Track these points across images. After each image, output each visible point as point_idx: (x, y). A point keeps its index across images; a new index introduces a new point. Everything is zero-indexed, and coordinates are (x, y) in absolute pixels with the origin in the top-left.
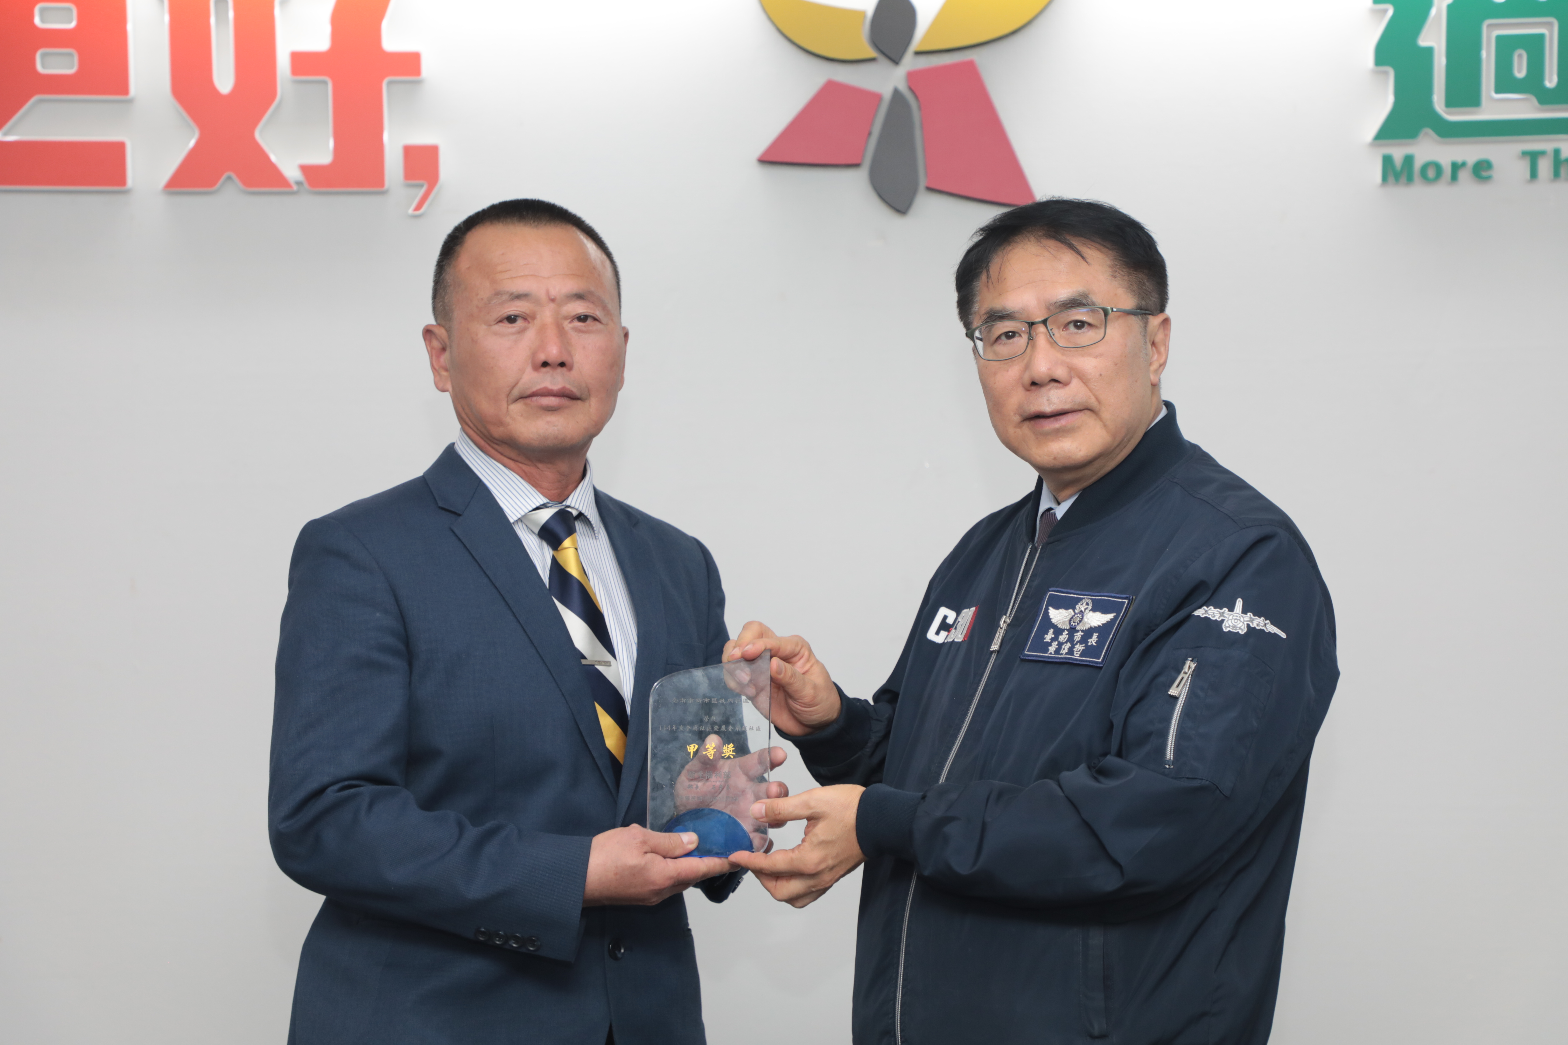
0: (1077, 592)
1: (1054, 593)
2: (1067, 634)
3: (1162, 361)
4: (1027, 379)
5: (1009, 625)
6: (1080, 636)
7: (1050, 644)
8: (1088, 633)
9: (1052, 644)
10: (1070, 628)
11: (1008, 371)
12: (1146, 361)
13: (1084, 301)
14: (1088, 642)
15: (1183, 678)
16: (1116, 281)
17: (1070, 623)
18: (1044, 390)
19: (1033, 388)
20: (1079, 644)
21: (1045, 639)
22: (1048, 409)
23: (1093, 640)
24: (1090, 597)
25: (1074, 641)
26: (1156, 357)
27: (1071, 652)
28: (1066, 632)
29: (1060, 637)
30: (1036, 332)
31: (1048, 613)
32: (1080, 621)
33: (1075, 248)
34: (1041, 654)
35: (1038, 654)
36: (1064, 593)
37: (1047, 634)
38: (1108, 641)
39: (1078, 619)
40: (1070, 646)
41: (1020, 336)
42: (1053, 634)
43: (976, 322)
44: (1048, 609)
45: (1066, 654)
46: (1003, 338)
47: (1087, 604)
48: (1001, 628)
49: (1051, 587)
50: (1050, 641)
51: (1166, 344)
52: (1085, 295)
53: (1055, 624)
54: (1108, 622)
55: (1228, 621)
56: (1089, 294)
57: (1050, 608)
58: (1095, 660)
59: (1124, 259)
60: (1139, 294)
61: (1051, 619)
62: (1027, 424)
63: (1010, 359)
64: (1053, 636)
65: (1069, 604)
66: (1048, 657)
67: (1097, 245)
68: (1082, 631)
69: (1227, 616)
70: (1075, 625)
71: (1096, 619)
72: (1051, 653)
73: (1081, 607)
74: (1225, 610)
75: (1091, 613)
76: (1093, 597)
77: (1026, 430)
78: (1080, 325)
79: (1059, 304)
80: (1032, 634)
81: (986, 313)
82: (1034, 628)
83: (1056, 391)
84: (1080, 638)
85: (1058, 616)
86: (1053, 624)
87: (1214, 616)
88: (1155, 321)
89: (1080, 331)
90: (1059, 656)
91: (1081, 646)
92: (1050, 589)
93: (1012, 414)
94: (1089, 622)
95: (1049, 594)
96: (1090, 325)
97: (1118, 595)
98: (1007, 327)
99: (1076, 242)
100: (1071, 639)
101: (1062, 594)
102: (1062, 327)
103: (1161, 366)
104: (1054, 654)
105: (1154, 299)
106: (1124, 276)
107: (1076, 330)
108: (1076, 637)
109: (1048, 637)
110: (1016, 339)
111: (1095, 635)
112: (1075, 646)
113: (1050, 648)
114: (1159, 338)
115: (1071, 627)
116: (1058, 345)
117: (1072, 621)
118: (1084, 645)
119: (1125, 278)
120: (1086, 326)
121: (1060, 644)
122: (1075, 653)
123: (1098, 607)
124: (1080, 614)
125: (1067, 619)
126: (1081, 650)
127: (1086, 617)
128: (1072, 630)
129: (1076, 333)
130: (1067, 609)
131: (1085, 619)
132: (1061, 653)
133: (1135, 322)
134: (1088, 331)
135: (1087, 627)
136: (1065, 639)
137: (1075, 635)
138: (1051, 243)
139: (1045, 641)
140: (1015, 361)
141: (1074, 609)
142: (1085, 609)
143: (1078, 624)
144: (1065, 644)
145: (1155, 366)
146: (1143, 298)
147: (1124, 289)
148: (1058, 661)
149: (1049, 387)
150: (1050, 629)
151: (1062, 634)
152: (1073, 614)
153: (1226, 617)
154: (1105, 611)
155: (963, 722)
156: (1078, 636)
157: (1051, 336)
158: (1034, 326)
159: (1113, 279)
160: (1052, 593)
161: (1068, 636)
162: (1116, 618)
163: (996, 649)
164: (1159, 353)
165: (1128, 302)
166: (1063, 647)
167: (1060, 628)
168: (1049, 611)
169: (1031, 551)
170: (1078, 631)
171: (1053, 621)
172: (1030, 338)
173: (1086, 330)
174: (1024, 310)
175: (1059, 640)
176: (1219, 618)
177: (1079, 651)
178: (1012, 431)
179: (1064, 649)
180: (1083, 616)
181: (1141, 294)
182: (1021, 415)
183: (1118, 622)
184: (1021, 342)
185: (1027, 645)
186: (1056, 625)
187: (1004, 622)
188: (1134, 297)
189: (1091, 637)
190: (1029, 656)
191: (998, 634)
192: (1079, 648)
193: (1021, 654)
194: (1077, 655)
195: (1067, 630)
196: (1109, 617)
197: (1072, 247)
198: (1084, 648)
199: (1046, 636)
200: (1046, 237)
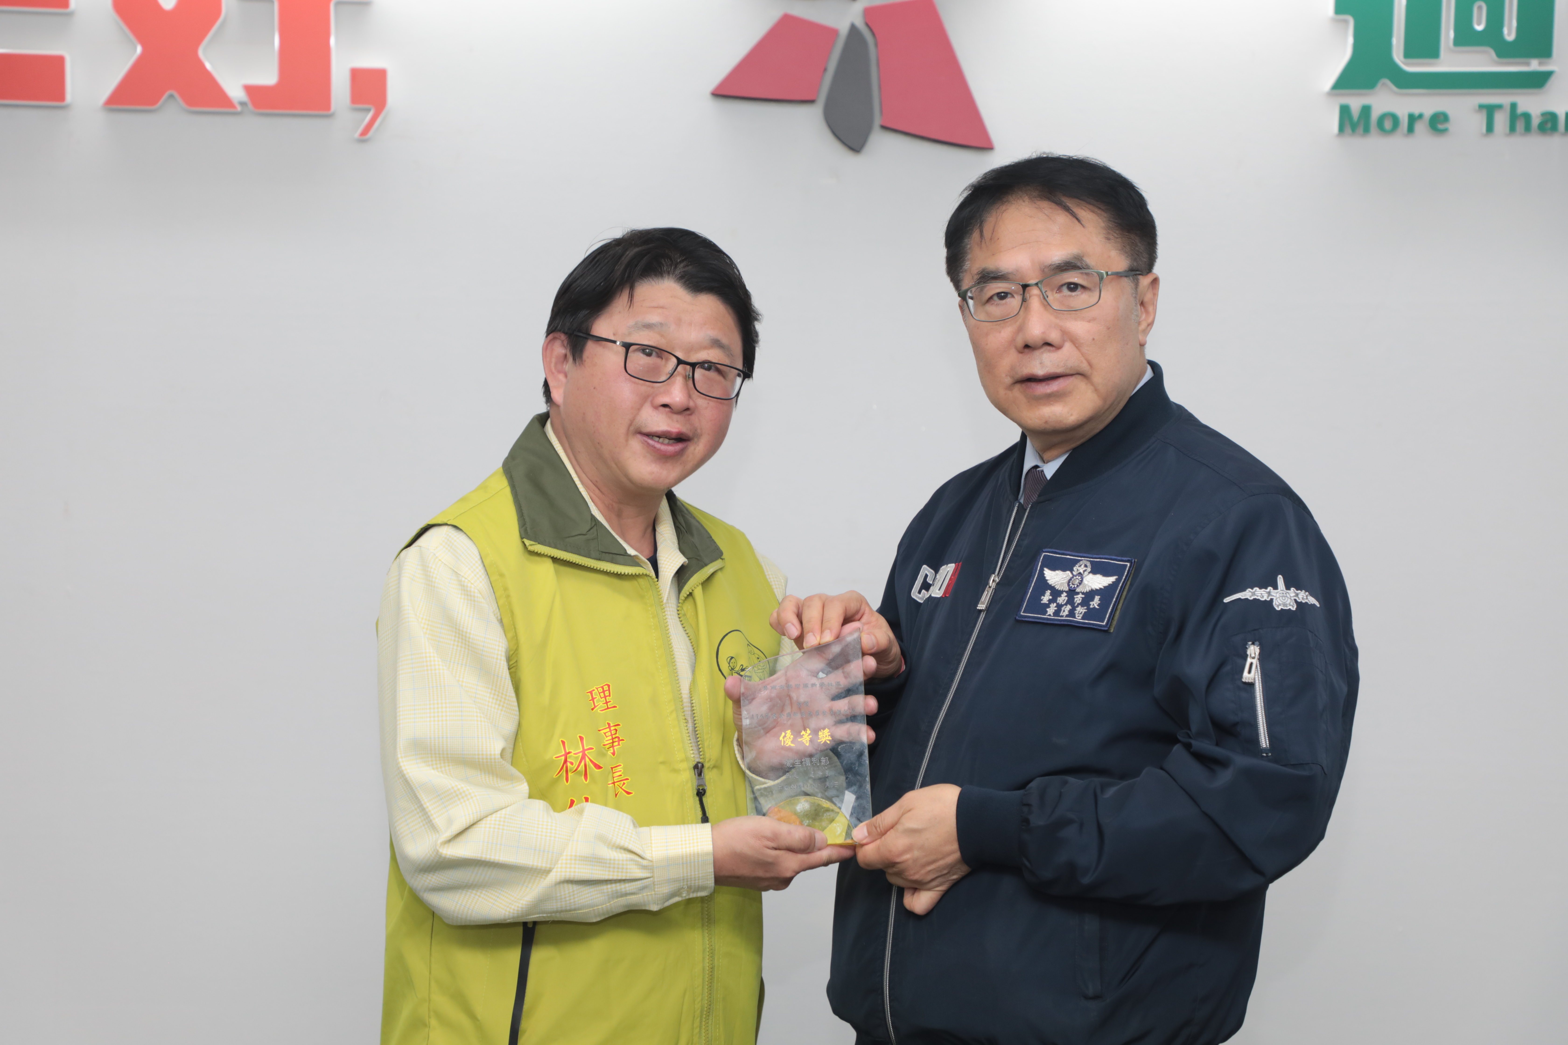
0: (1074, 554)
1: (1049, 554)
2: (1066, 596)
3: (1150, 320)
4: (1020, 342)
5: (998, 584)
6: (1081, 599)
7: (1048, 606)
8: (1090, 595)
9: (1051, 605)
10: (1069, 589)
11: (1000, 332)
12: (1136, 323)
13: (1079, 264)
14: (1090, 605)
15: (1251, 664)
16: (1110, 243)
17: (1069, 585)
18: (1037, 353)
19: (1026, 350)
20: (1080, 606)
21: (1042, 600)
22: (1040, 372)
23: (1095, 603)
24: (1088, 559)
25: (1075, 603)
26: (1144, 316)
27: (1072, 613)
28: (1065, 594)
29: (1059, 598)
30: (1029, 294)
31: (1044, 574)
32: (1080, 584)
33: (1071, 210)
34: (1039, 616)
35: (1036, 615)
36: (1059, 554)
37: (1044, 596)
38: (1112, 605)
39: (1078, 581)
40: (1071, 608)
41: (1013, 296)
42: (1050, 596)
43: (967, 282)
44: (1044, 570)
45: (1067, 616)
46: (995, 298)
47: (1086, 566)
48: (990, 587)
49: (1045, 548)
50: (1047, 602)
51: (1154, 304)
52: (1079, 258)
53: (1053, 585)
54: (1109, 585)
55: (1276, 599)
56: (1083, 256)
57: (1045, 569)
58: (1099, 623)
59: (1116, 221)
60: (1132, 255)
61: (1047, 580)
62: (1018, 386)
63: (1003, 320)
64: (1051, 597)
65: (1067, 566)
66: (1047, 619)
67: (1091, 207)
68: (1083, 593)
69: (1275, 595)
70: (1074, 587)
71: (1098, 582)
72: (1050, 615)
73: (1079, 568)
74: (1270, 589)
75: (1091, 575)
76: (1092, 559)
77: (1017, 392)
78: (1073, 287)
79: (1054, 266)
80: (1027, 594)
81: (978, 274)
82: (1030, 589)
83: (1049, 354)
84: (1080, 601)
85: (1056, 578)
86: (1051, 585)
87: (1263, 597)
88: (1145, 281)
89: (1074, 294)
90: (1059, 618)
91: (1082, 608)
92: (1044, 550)
93: (1004, 376)
94: (1090, 585)
95: (1043, 555)
96: (1083, 287)
97: (1119, 558)
98: (1000, 288)
99: (1070, 203)
100: (1070, 601)
101: (1058, 556)
102: (1056, 290)
103: (1148, 325)
104: (1053, 616)
105: (1145, 259)
106: (1117, 238)
107: (1069, 293)
108: (1076, 599)
109: (1046, 598)
110: (1008, 300)
111: (1097, 598)
112: (1077, 609)
113: (1048, 610)
114: (1148, 297)
115: (1071, 589)
116: (1051, 307)
117: (1071, 583)
118: (1086, 608)
119: (1118, 240)
120: (1079, 288)
121: (1059, 607)
122: (1077, 615)
123: (1097, 569)
124: (1079, 576)
125: (1065, 581)
126: (1083, 613)
127: (1086, 579)
128: (1072, 593)
129: (1070, 296)
130: (1064, 570)
131: (1085, 581)
132: (1061, 615)
133: (1127, 283)
134: (1082, 293)
135: (1087, 589)
136: (1064, 601)
137: (1075, 597)
138: (1045, 205)
139: (1042, 602)
140: (1007, 322)
141: (1072, 570)
142: (1084, 571)
143: (1078, 586)
144: (1065, 606)
145: (1143, 326)
146: (1135, 260)
147: (1117, 251)
148: (1059, 623)
149: (1042, 350)
150: (1047, 590)
151: (1060, 596)
152: (1071, 576)
153: (1273, 596)
154: (1106, 574)
155: (952, 681)
156: (1078, 599)
157: (1044, 298)
158: (1028, 288)
159: (1107, 241)
160: (1047, 554)
161: (1067, 598)
162: (1118, 581)
163: (983, 608)
164: (1147, 312)
165: (1120, 263)
166: (1063, 609)
167: (1058, 590)
168: (1045, 572)
169: (1017, 509)
170: (1078, 593)
171: (1050, 582)
172: (1024, 300)
173: (1079, 293)
174: (1017, 271)
175: (1058, 602)
176: (1268, 598)
177: (1081, 613)
178: (1002, 392)
179: (1064, 611)
180: (1082, 578)
181: (1134, 255)
182: (1012, 377)
183: (1121, 584)
184: (1014, 302)
185: (1023, 606)
186: (1054, 587)
187: (993, 580)
188: (1128, 259)
189: (1093, 600)
190: (1025, 618)
191: (986, 593)
192: (1080, 610)
193: (1017, 615)
194: (1078, 618)
195: (1066, 592)
196: (1111, 580)
197: (1067, 209)
198: (1086, 611)
199: (1042, 597)
200: (1041, 198)
